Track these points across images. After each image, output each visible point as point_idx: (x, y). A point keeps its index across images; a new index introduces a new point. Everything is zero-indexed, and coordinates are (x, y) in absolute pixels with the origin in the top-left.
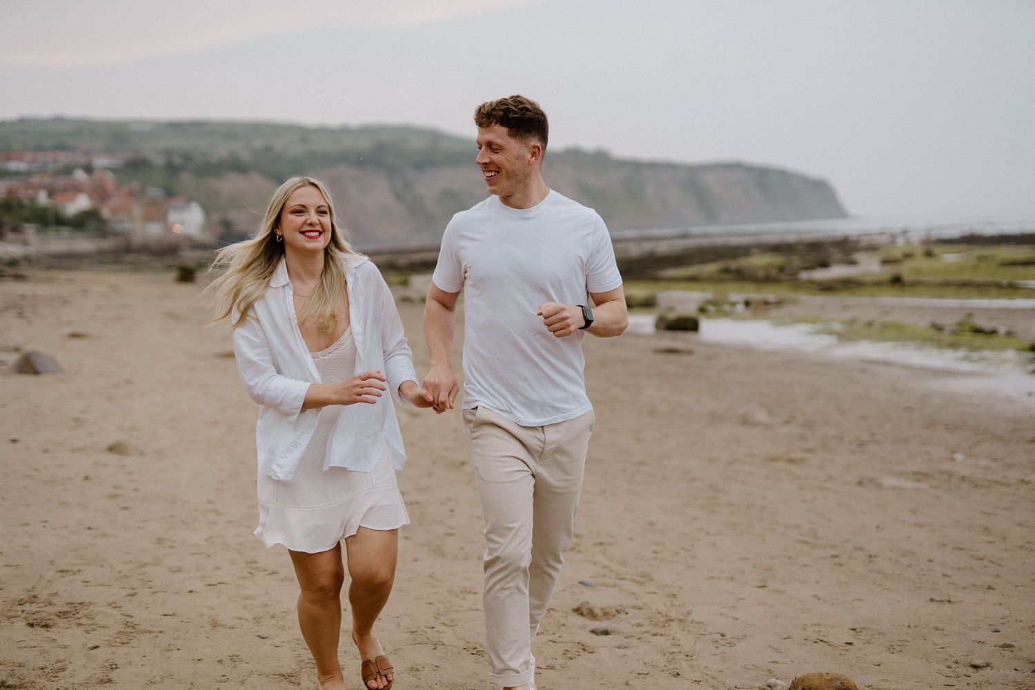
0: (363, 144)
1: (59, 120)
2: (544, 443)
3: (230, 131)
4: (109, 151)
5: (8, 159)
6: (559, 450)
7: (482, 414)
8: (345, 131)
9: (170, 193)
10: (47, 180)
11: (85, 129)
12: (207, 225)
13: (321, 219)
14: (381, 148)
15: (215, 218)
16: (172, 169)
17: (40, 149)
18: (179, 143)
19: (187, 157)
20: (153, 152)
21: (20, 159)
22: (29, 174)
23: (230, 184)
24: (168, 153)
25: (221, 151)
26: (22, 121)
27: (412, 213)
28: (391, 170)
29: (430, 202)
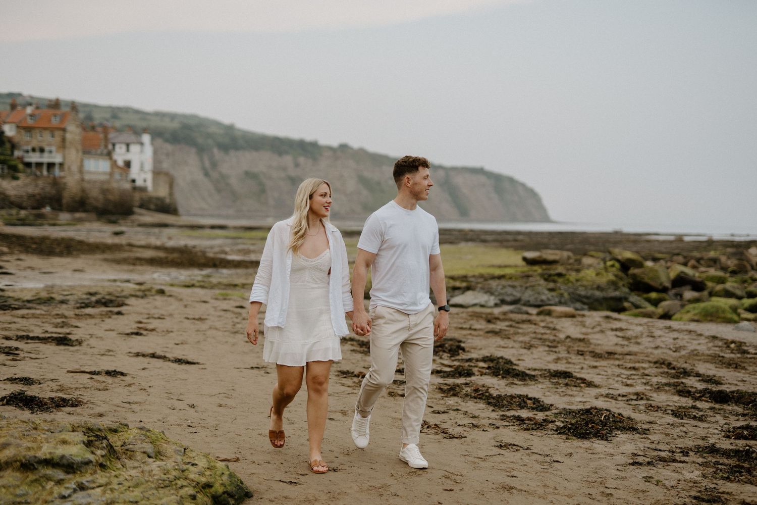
27: (219, 191)
28: (201, 150)
29: (233, 181)
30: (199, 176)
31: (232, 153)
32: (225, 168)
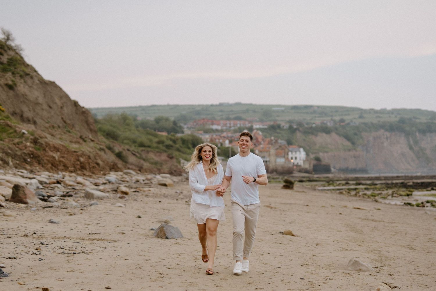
0: (393, 119)
1: (239, 104)
2: (247, 209)
3: (323, 111)
4: (261, 121)
5: (212, 124)
6: (251, 211)
7: (234, 201)
8: (383, 112)
9: (290, 143)
10: (230, 135)
11: (251, 109)
12: (307, 160)
13: (209, 153)
14: (402, 121)
15: (312, 156)
16: (292, 130)
17: (228, 119)
18: (297, 117)
19: (300, 124)
20: (283, 121)
21: (218, 124)
22: (222, 131)
23: (321, 139)
24: (290, 122)
25: (318, 121)
26: (221, 105)
27: (418, 158)
28: (408, 134)
29: (428, 152)
30: (406, 150)
31: (428, 134)
32: (423, 144)
